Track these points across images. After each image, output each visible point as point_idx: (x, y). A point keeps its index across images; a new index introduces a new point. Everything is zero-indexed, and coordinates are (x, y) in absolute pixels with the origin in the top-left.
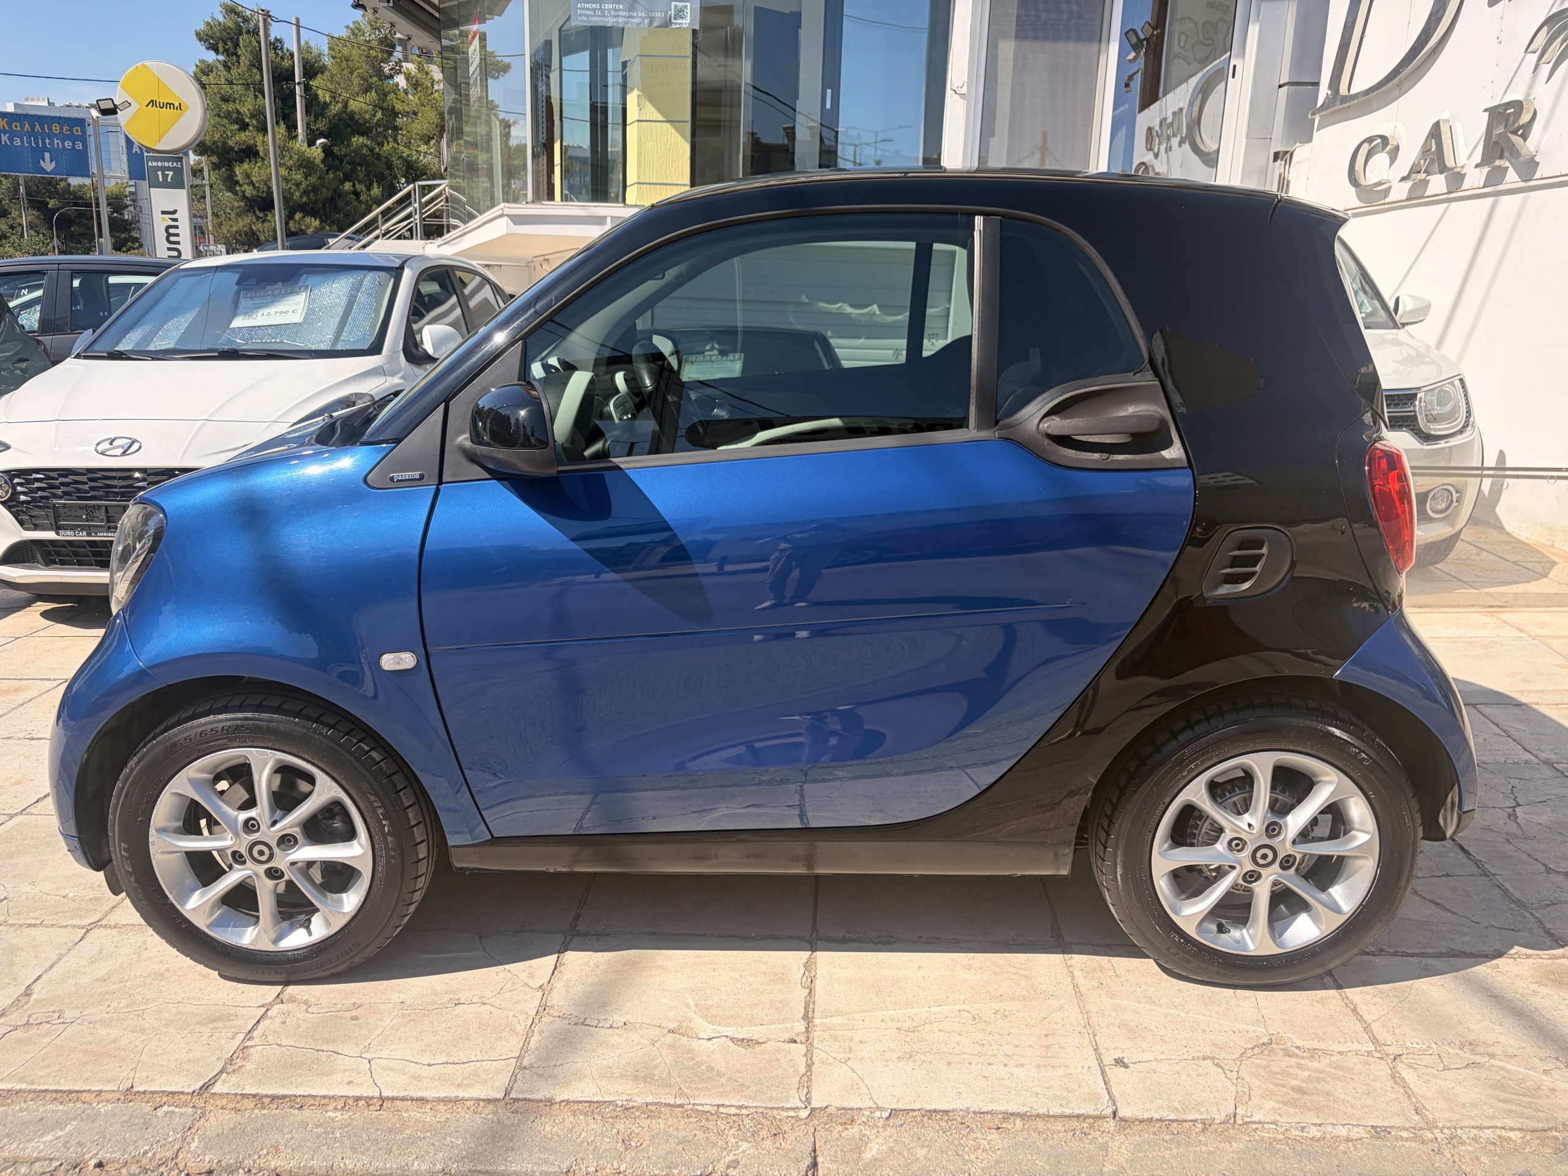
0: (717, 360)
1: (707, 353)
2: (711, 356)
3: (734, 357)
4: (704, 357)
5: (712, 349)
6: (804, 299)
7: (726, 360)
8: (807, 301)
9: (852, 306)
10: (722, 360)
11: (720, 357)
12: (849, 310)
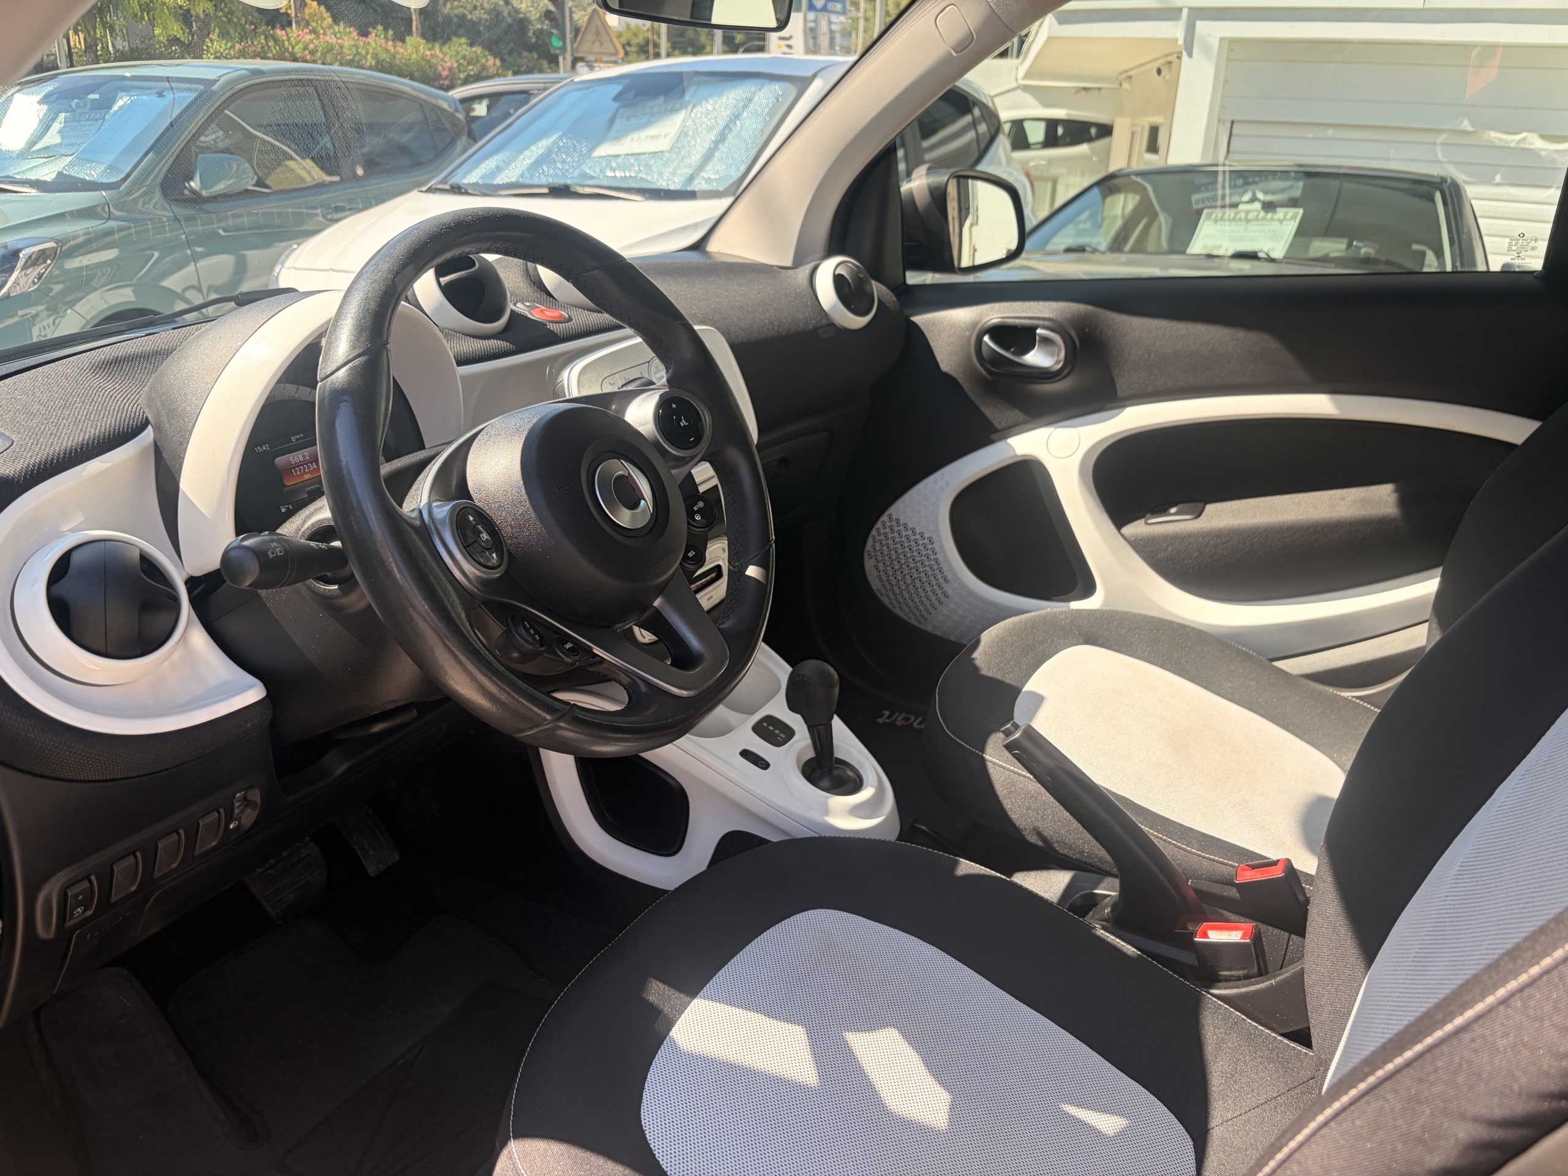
0: (1257, 219)
1: (1241, 207)
2: (1247, 212)
3: (1286, 214)
4: (1237, 214)
5: (1254, 200)
6: (1466, 125)
7: (1272, 219)
8: (1470, 129)
9: (1544, 137)
10: (1264, 219)
11: (1262, 214)
12: (1536, 142)
